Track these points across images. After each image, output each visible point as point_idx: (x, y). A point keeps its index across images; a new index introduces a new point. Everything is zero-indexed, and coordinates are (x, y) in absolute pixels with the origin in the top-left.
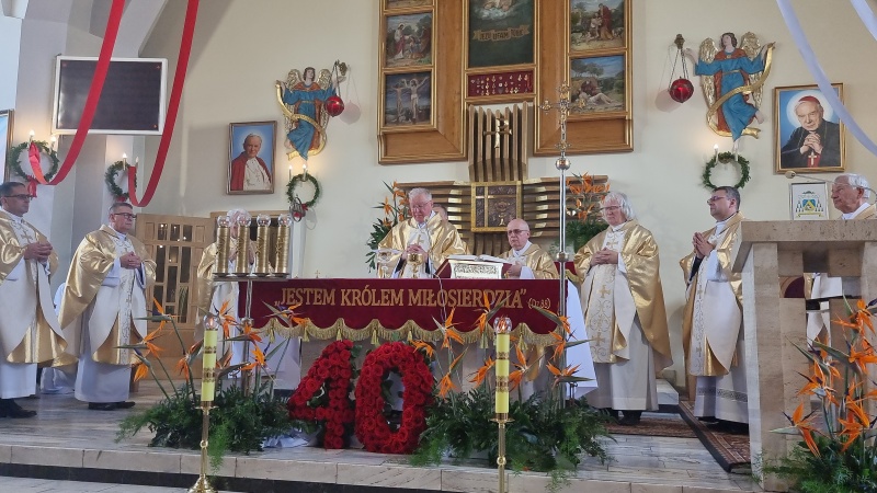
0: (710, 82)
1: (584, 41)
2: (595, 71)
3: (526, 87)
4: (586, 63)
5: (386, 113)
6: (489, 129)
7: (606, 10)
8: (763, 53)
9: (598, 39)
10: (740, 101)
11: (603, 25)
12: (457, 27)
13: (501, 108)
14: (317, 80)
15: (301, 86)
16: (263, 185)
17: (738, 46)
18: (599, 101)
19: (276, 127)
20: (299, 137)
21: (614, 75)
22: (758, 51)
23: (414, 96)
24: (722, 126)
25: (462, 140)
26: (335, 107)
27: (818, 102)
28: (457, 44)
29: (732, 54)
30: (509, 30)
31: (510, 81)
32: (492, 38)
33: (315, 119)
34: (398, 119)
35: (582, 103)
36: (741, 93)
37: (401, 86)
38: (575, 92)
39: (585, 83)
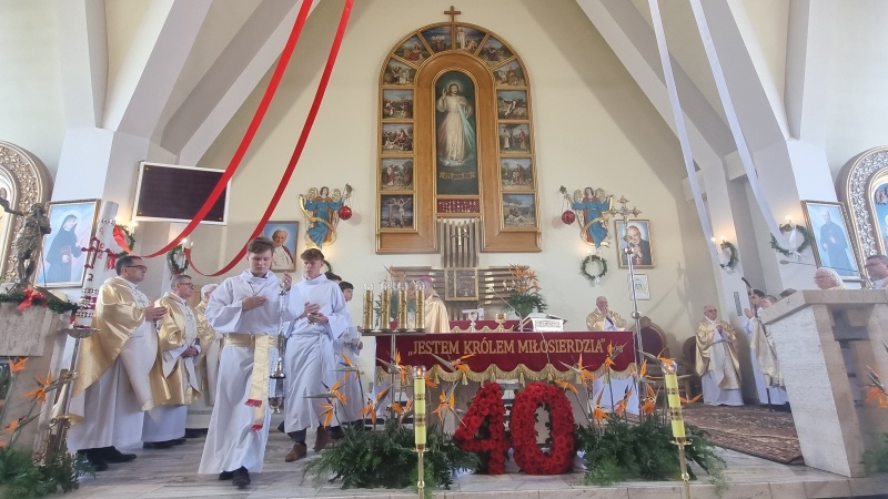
1: (510, 185)
3: (476, 209)
4: (512, 197)
5: (382, 220)
6: (454, 234)
7: (521, 168)
8: (608, 200)
9: (518, 184)
10: (598, 226)
11: (520, 176)
12: (429, 169)
13: (462, 221)
14: (330, 196)
15: (319, 199)
17: (594, 195)
18: (520, 220)
19: (298, 225)
20: (316, 233)
21: (529, 206)
23: (401, 210)
24: (590, 239)
25: (435, 240)
26: (346, 214)
27: (638, 229)
28: (429, 179)
29: (592, 199)
30: (462, 174)
31: (464, 205)
32: (452, 178)
33: (329, 222)
34: (390, 224)
35: (511, 221)
36: (598, 222)
37: (392, 203)
38: (506, 214)
39: (512, 209)
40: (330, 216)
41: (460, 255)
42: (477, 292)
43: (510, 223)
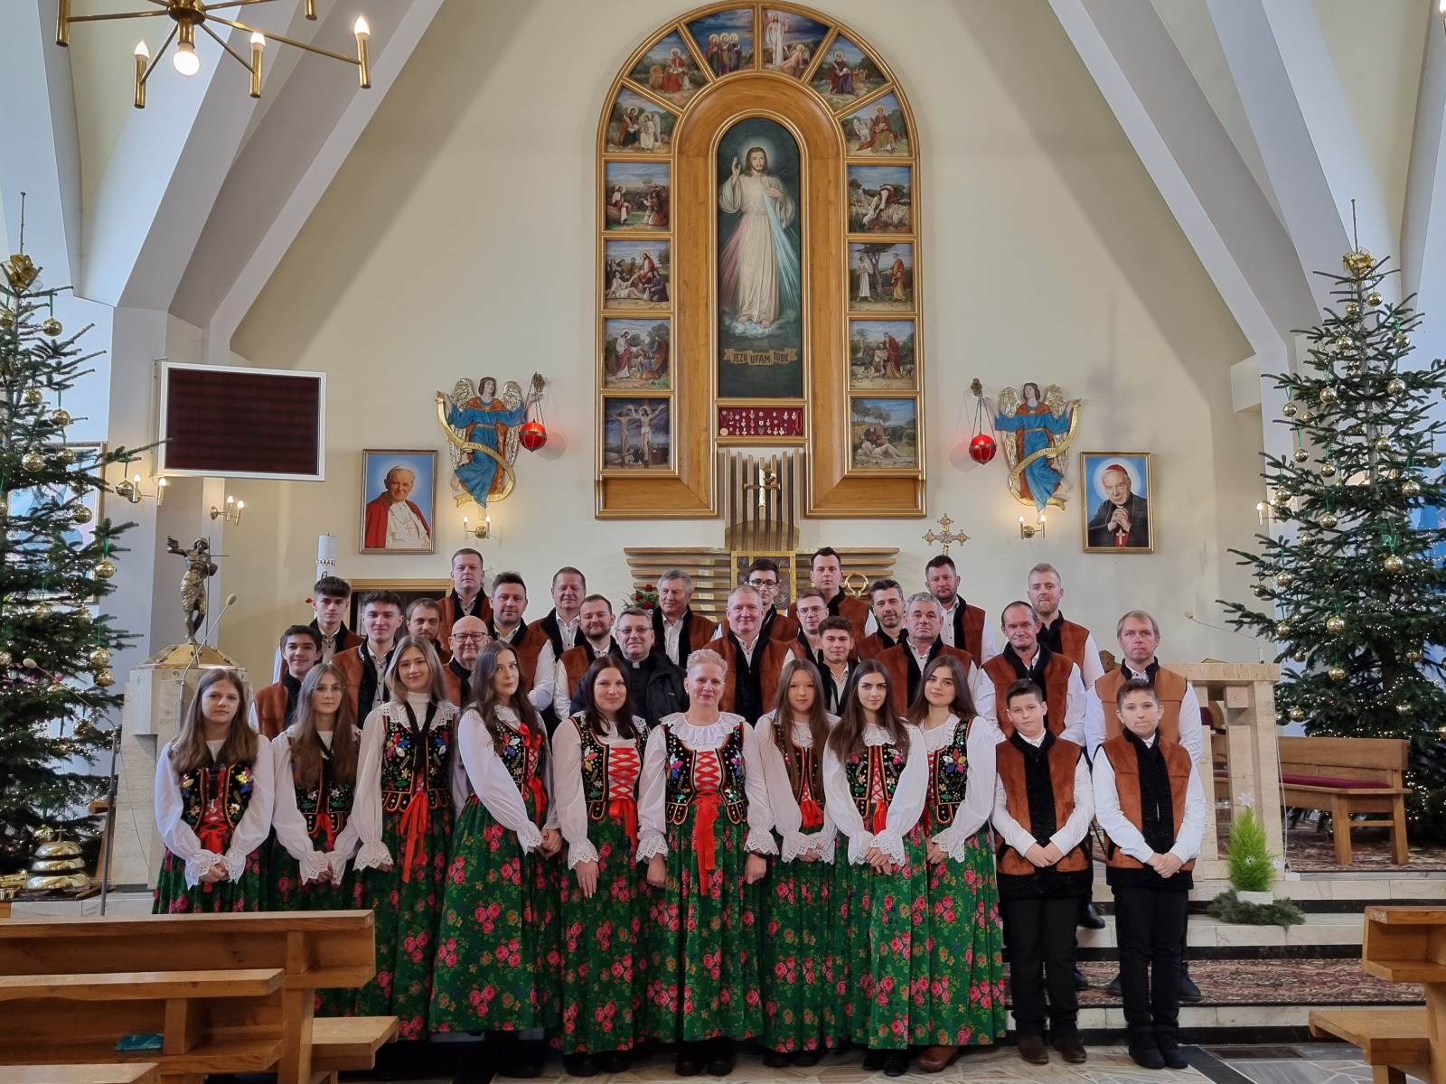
1: (867, 378)
2: (880, 416)
4: (869, 405)
5: (606, 450)
6: (750, 481)
7: (892, 341)
8: (1069, 410)
9: (883, 376)
10: (1045, 465)
11: (889, 360)
12: (702, 341)
13: (767, 453)
14: (500, 396)
15: (476, 403)
16: (419, 542)
17: (1041, 400)
18: (886, 454)
19: (437, 457)
20: (473, 475)
21: (903, 423)
22: (1063, 408)
23: (645, 429)
24: (1025, 493)
25: (713, 491)
26: (534, 441)
27: (1125, 472)
28: (702, 364)
29: (1036, 409)
30: (771, 353)
31: (772, 419)
32: (749, 361)
33: (498, 451)
34: (623, 458)
35: (865, 454)
36: (1045, 456)
37: (627, 415)
38: (857, 441)
39: (869, 430)
40: (501, 439)
41: (762, 526)
43: (864, 458)
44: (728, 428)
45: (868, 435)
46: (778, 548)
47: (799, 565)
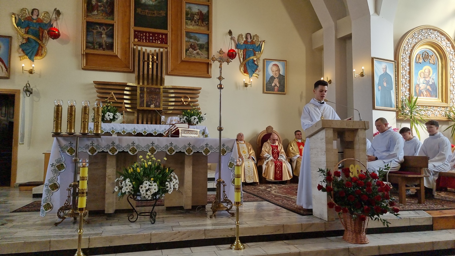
0: (241, 52)
1: (191, 25)
2: (196, 40)
3: (164, 41)
4: (192, 35)
5: (87, 42)
6: (146, 59)
7: (201, 12)
8: (261, 44)
9: (197, 25)
10: (252, 62)
11: (200, 19)
13: (153, 49)
14: (41, 17)
15: (30, 19)
16: (3, 74)
17: (252, 39)
18: (198, 53)
19: (11, 40)
20: (28, 48)
21: (204, 43)
23: (104, 36)
24: (245, 71)
25: (131, 62)
27: (278, 67)
29: (250, 42)
30: (155, 12)
31: (155, 37)
32: (147, 14)
33: (40, 39)
34: (94, 46)
35: (190, 53)
36: (253, 59)
37: (96, 29)
38: (187, 47)
39: (192, 44)
40: (41, 34)
41: (150, 76)
42: (161, 105)
43: (190, 54)
44: (138, 38)
45: (191, 46)
46: (157, 84)
47: (164, 92)
